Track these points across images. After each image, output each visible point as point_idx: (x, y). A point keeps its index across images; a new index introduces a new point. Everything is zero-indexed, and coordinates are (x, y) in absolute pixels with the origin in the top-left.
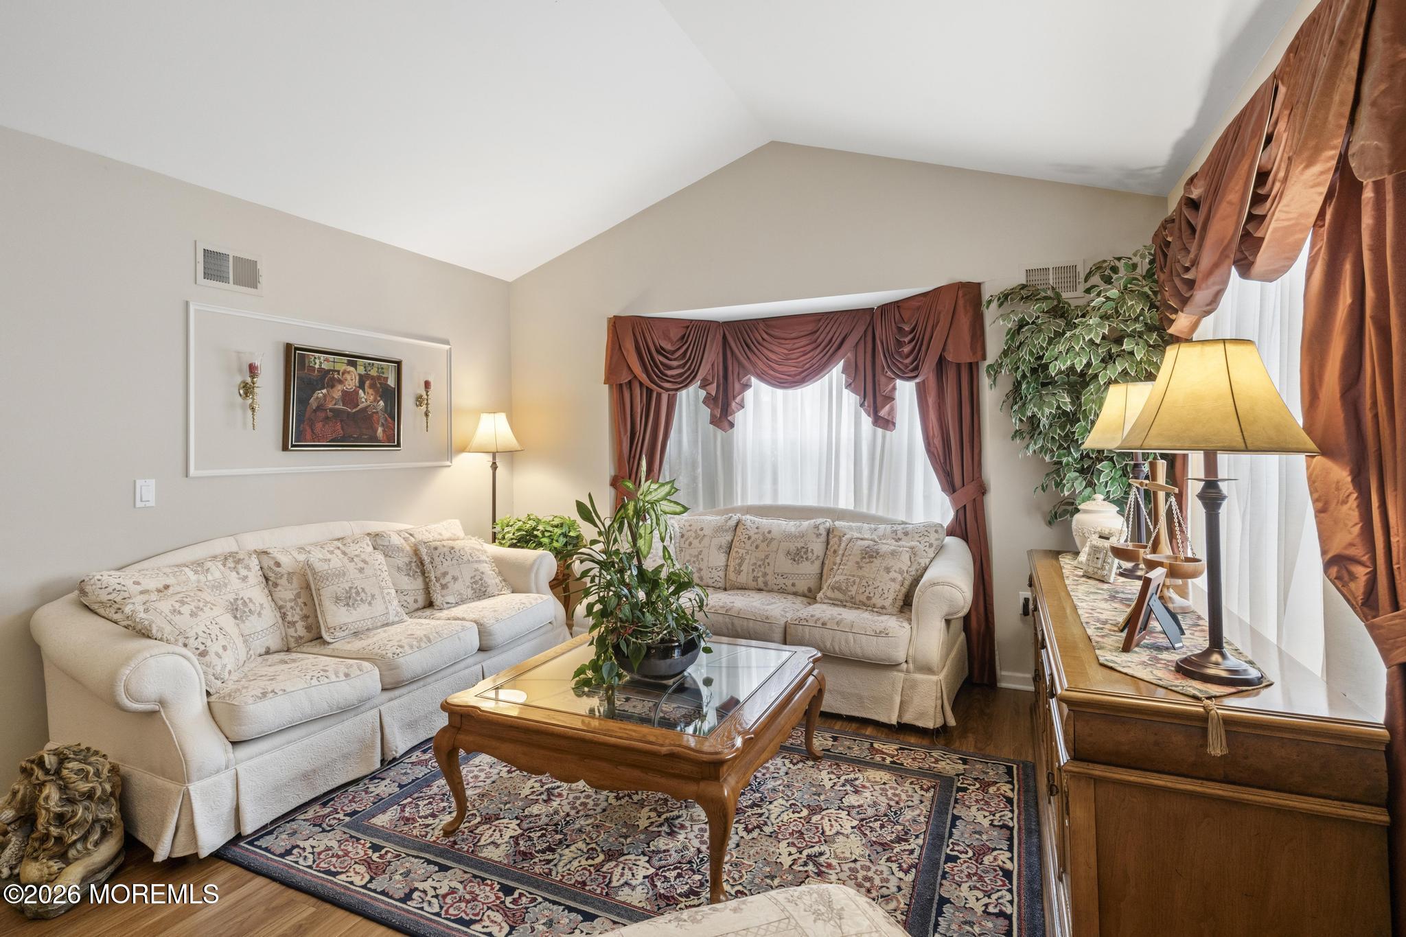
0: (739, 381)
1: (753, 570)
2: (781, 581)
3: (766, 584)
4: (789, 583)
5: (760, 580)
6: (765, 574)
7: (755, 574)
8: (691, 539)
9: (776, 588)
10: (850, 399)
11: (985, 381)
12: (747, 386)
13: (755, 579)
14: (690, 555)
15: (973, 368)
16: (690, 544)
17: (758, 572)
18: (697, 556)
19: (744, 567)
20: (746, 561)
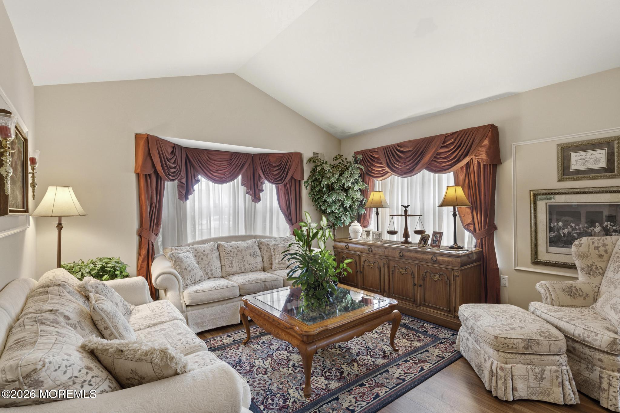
0: (194, 178)
1: (239, 265)
2: (251, 266)
3: (245, 269)
4: (254, 267)
5: (243, 268)
6: (244, 265)
7: (240, 266)
8: (201, 257)
9: (249, 270)
10: (242, 189)
11: (303, 187)
12: (198, 181)
13: (240, 268)
14: (204, 264)
15: (300, 182)
16: (202, 259)
17: (241, 265)
18: (208, 264)
19: (234, 264)
20: (234, 261)
